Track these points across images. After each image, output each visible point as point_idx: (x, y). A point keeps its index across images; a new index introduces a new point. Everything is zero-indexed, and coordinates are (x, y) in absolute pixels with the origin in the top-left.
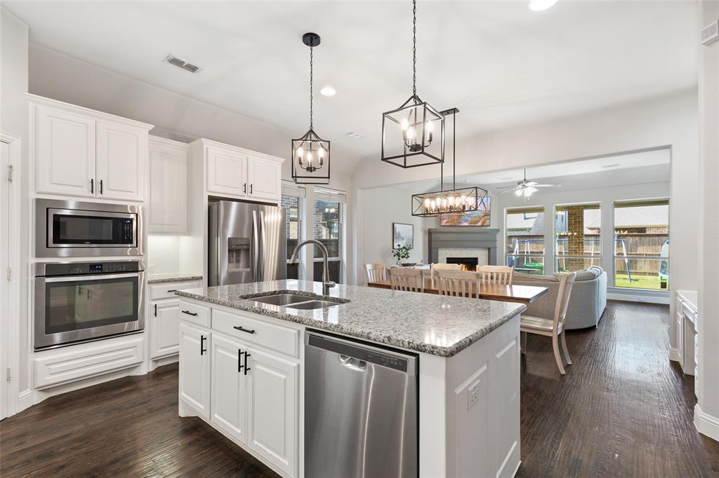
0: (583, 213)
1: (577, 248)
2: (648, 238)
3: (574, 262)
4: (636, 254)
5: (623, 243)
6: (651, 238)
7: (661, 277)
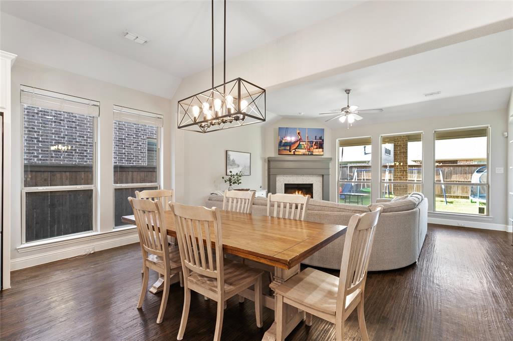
0: (407, 145)
1: (402, 175)
2: (460, 168)
3: (399, 188)
4: (451, 181)
5: (441, 173)
6: (463, 168)
7: (472, 200)
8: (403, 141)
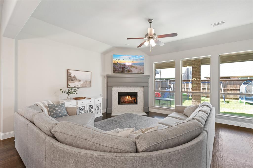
0: (200, 67)
1: (197, 87)
5: (221, 84)
7: (240, 101)
8: (198, 64)
